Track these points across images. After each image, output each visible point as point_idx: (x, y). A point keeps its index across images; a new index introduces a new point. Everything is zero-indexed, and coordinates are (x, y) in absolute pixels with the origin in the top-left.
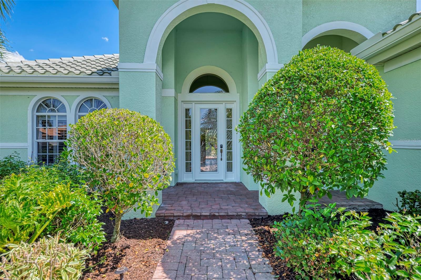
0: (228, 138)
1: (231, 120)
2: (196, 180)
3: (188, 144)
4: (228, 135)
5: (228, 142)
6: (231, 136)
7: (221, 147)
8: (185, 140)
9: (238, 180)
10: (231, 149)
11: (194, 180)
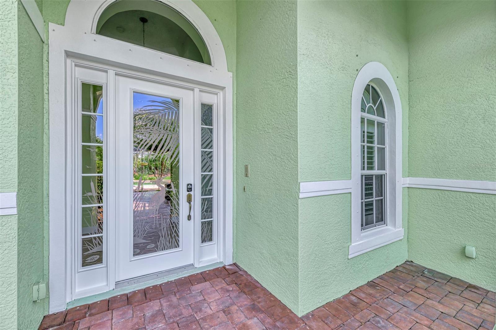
0: (204, 169)
1: (211, 130)
2: (117, 283)
3: (93, 186)
4: (205, 161)
5: (204, 178)
6: (211, 165)
7: (189, 190)
8: (80, 175)
9: (228, 261)
10: (210, 192)
11: (112, 286)
